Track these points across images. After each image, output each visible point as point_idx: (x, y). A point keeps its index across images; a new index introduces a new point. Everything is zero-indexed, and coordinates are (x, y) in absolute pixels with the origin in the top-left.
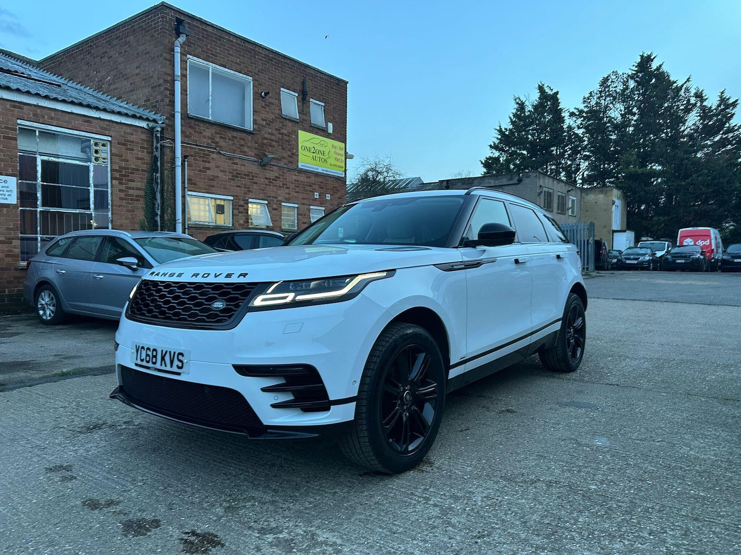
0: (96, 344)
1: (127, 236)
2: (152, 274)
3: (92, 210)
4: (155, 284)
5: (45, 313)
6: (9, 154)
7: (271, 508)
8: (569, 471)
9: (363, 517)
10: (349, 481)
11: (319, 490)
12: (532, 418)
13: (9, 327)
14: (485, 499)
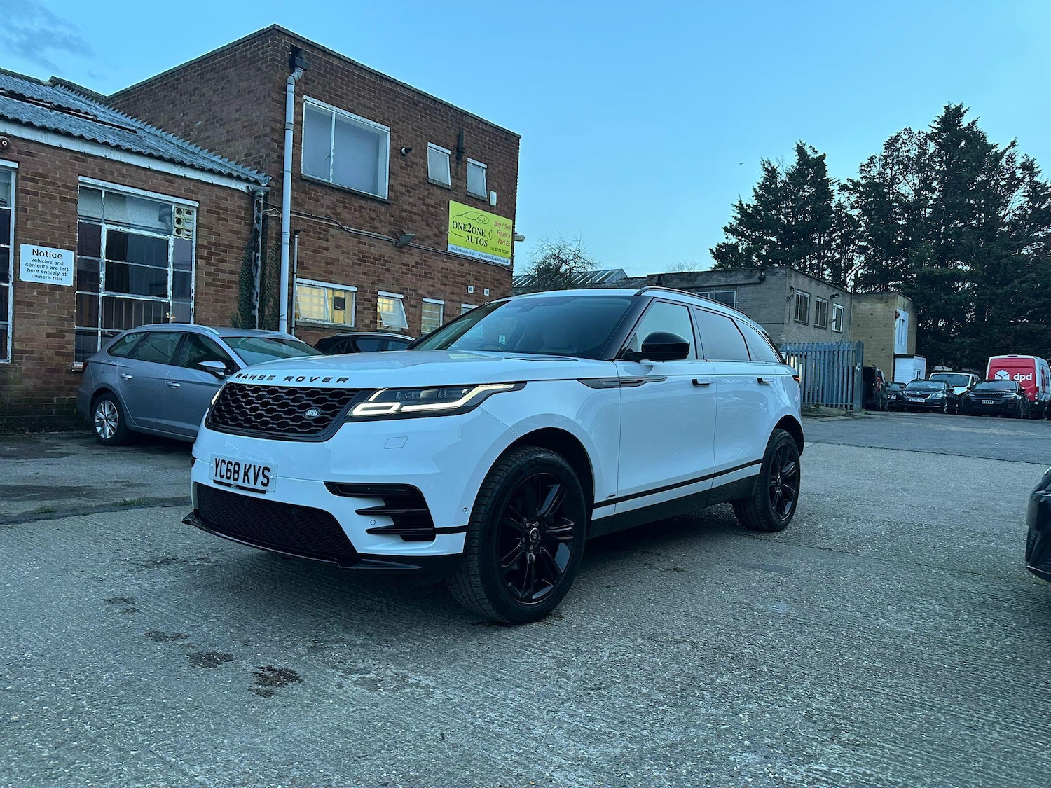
0: (168, 470)
1: (213, 333)
2: (239, 376)
3: (169, 298)
4: (242, 387)
5: (103, 430)
6: (67, 220)
7: (362, 650)
8: (725, 634)
9: (465, 663)
10: (458, 629)
11: (420, 636)
12: (703, 579)
13: (58, 445)
14: (613, 655)
